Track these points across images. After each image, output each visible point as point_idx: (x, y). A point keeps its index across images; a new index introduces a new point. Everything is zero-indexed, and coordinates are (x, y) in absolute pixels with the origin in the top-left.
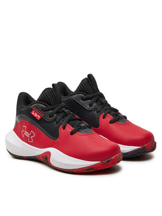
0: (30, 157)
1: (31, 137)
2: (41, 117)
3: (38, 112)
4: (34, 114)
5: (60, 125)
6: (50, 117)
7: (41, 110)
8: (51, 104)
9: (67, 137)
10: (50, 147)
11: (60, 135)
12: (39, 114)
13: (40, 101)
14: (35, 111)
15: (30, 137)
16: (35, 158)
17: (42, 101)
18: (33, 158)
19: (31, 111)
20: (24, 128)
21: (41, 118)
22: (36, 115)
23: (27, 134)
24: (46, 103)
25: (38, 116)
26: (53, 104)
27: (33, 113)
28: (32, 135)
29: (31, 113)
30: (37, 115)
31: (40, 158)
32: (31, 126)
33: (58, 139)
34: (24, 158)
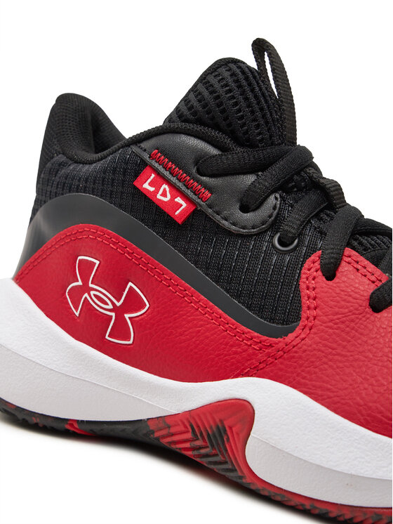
0: (105, 426)
1: (127, 316)
2: (193, 208)
3: (174, 180)
4: (152, 189)
5: (307, 256)
6: (245, 209)
7: (194, 170)
8: (248, 140)
9: (352, 321)
10: (247, 375)
11: (309, 308)
12: (183, 188)
13: (187, 121)
14: (158, 174)
15: (120, 318)
16: (135, 432)
17: (200, 121)
18: (123, 430)
19: (137, 175)
20: (86, 267)
21: (196, 214)
22: (164, 195)
23: (102, 299)
24: (224, 132)
25: (179, 200)
26: (261, 141)
27: (146, 186)
28: (133, 303)
29: (136, 184)
30: (173, 197)
31: (173, 435)
32: (128, 253)
33: (298, 330)
34: (72, 425)
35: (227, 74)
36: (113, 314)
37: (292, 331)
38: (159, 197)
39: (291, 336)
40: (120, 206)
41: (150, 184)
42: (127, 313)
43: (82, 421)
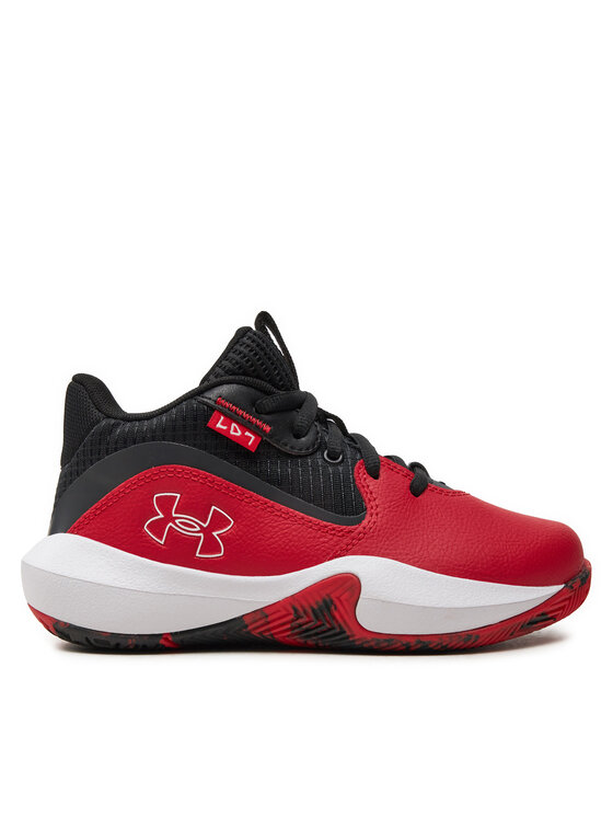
1: (215, 533)
2: (260, 439)
3: (241, 420)
4: (225, 428)
5: (353, 464)
6: (298, 436)
7: (253, 409)
11: (370, 500)
12: (248, 425)
14: (227, 416)
15: (209, 537)
19: (208, 418)
21: (263, 444)
22: (235, 431)
23: (188, 525)
25: (247, 433)
27: (219, 425)
28: (218, 522)
29: (209, 424)
30: (243, 433)
31: (269, 623)
32: (210, 482)
33: (368, 517)
34: (166, 639)
35: (249, 342)
36: (201, 535)
37: (363, 518)
38: (232, 433)
39: (365, 522)
40: (194, 446)
41: (222, 424)
42: (214, 531)
43: (176, 633)
